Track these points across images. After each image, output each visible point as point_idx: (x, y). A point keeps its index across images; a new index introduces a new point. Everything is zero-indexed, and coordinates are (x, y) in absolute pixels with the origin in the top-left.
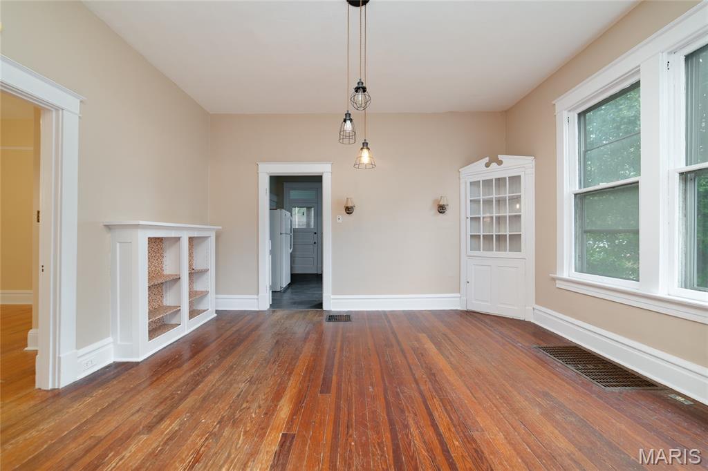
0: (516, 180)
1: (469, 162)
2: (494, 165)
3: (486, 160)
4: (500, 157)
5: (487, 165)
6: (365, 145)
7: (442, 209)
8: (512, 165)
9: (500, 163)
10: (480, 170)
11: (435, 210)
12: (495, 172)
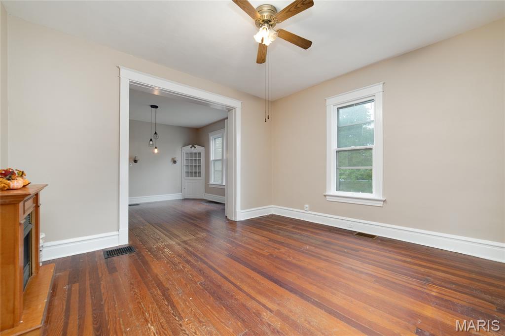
0: (199, 154)
1: (185, 145)
2: (193, 148)
3: (191, 146)
4: (195, 146)
5: (191, 148)
6: (156, 148)
7: (175, 162)
8: (198, 149)
9: (195, 148)
10: (188, 149)
11: (172, 163)
12: (193, 150)
